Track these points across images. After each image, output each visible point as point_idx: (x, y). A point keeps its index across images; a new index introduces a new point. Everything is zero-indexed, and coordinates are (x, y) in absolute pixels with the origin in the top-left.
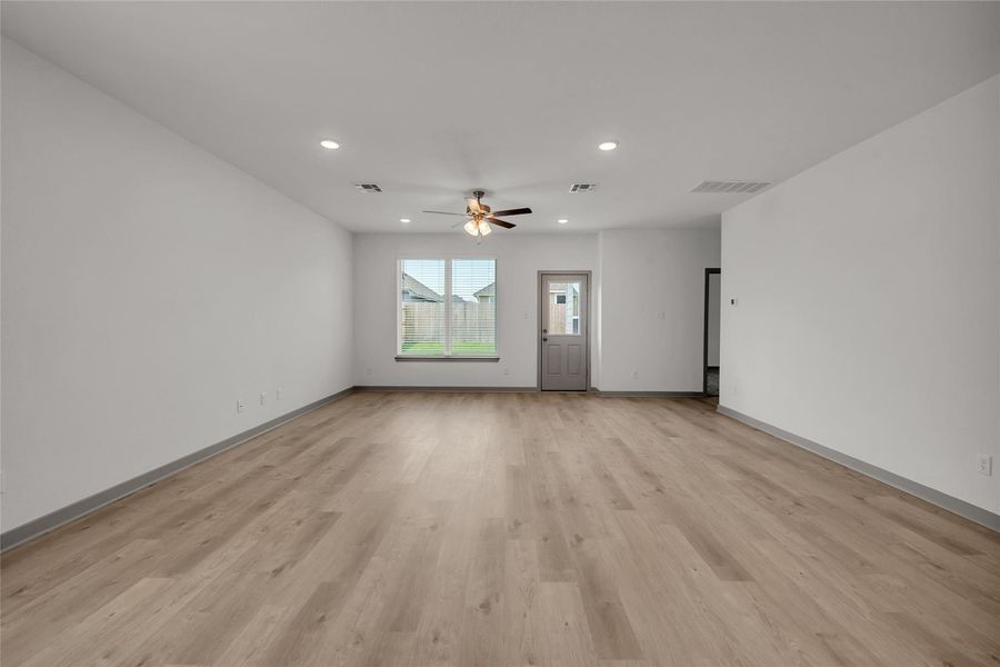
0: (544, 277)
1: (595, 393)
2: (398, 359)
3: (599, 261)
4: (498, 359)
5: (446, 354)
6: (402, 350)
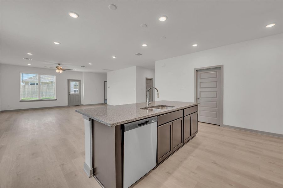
1: (82, 105)
2: (21, 101)
3: (83, 78)
4: (56, 100)
5: (39, 99)
6: (22, 98)
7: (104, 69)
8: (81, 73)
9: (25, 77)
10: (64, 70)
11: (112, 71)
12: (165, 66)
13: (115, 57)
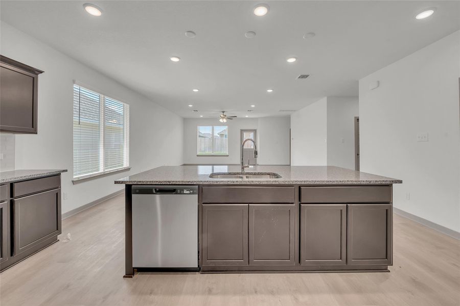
0: (242, 131)
1: (258, 165)
2: (198, 156)
3: (259, 127)
4: (228, 156)
5: (213, 154)
6: (199, 153)
7: (280, 111)
8: (256, 119)
9: (204, 130)
10: (230, 118)
11: (294, 111)
12: (378, 86)
13: (271, 91)
